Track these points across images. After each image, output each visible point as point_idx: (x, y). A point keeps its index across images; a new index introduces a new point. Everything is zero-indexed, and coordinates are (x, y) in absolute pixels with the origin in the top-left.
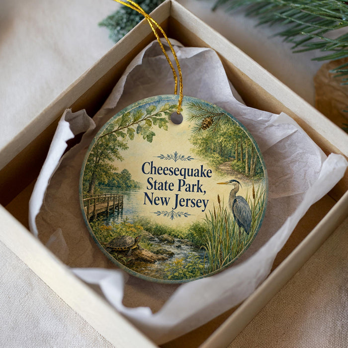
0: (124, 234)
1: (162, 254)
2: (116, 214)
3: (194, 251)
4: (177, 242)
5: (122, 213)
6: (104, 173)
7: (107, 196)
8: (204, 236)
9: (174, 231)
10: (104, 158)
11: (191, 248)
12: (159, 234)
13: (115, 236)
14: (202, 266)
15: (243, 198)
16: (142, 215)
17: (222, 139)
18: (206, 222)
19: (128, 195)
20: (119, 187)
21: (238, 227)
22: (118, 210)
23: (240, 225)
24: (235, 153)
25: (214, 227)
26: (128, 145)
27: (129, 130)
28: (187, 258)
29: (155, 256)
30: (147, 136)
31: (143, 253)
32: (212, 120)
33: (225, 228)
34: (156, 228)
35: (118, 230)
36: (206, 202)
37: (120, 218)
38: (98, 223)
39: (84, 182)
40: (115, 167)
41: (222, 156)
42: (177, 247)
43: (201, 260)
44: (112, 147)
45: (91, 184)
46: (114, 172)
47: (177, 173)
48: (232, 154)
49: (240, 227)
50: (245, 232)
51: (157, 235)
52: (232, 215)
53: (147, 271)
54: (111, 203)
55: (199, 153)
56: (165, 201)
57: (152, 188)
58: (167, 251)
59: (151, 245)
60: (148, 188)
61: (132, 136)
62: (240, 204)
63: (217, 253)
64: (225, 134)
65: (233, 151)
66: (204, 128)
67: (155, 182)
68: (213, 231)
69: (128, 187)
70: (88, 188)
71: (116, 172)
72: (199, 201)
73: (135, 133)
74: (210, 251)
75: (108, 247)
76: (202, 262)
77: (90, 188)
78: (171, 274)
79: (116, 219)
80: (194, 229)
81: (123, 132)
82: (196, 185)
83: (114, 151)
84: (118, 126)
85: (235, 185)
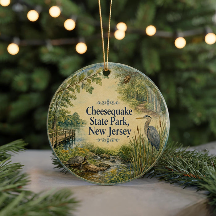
0: (77, 155)
1: (103, 167)
2: (71, 142)
3: (123, 163)
4: (112, 158)
5: (75, 141)
6: (62, 116)
7: (64, 130)
8: (129, 153)
9: (109, 151)
10: (61, 106)
11: (121, 162)
12: (100, 153)
13: (71, 156)
14: (129, 173)
15: (153, 127)
16: (88, 142)
17: (137, 89)
18: (130, 144)
19: (78, 129)
20: (72, 124)
21: (151, 146)
22: (72, 139)
23: (152, 145)
24: (146, 98)
25: (136, 147)
26: (76, 97)
27: (77, 86)
28: (119, 168)
29: (98, 168)
30: (89, 90)
31: (90, 167)
32: (130, 77)
33: (143, 148)
34: (98, 149)
35: (73, 153)
36: (129, 131)
37: (74, 144)
38: (60, 149)
39: (49, 122)
40: (68, 111)
41: (138, 100)
42: (112, 161)
43: (128, 169)
44: (66, 98)
45: (53, 124)
46: (68, 114)
47: (109, 113)
48: (145, 99)
49: (152, 146)
50: (156, 150)
51: (99, 154)
52: (147, 138)
53: (93, 179)
54: (67, 135)
55: (123, 99)
56: (103, 132)
57: (93, 124)
58: (105, 164)
59: (95, 161)
60: (91, 124)
61: (79, 91)
62: (152, 131)
63: (138, 164)
64: (139, 85)
65: (145, 96)
66: (126, 83)
67: (96, 120)
68: (135, 150)
69: (78, 124)
70: (52, 126)
71: (70, 114)
72: (125, 131)
73: (81, 88)
74: (134, 163)
75: (67, 164)
76: (129, 170)
77: (53, 126)
78: (109, 180)
79: (71, 145)
80: (123, 149)
81: (73, 88)
82: (122, 120)
83: (67, 101)
84: (69, 84)
85: (148, 119)
